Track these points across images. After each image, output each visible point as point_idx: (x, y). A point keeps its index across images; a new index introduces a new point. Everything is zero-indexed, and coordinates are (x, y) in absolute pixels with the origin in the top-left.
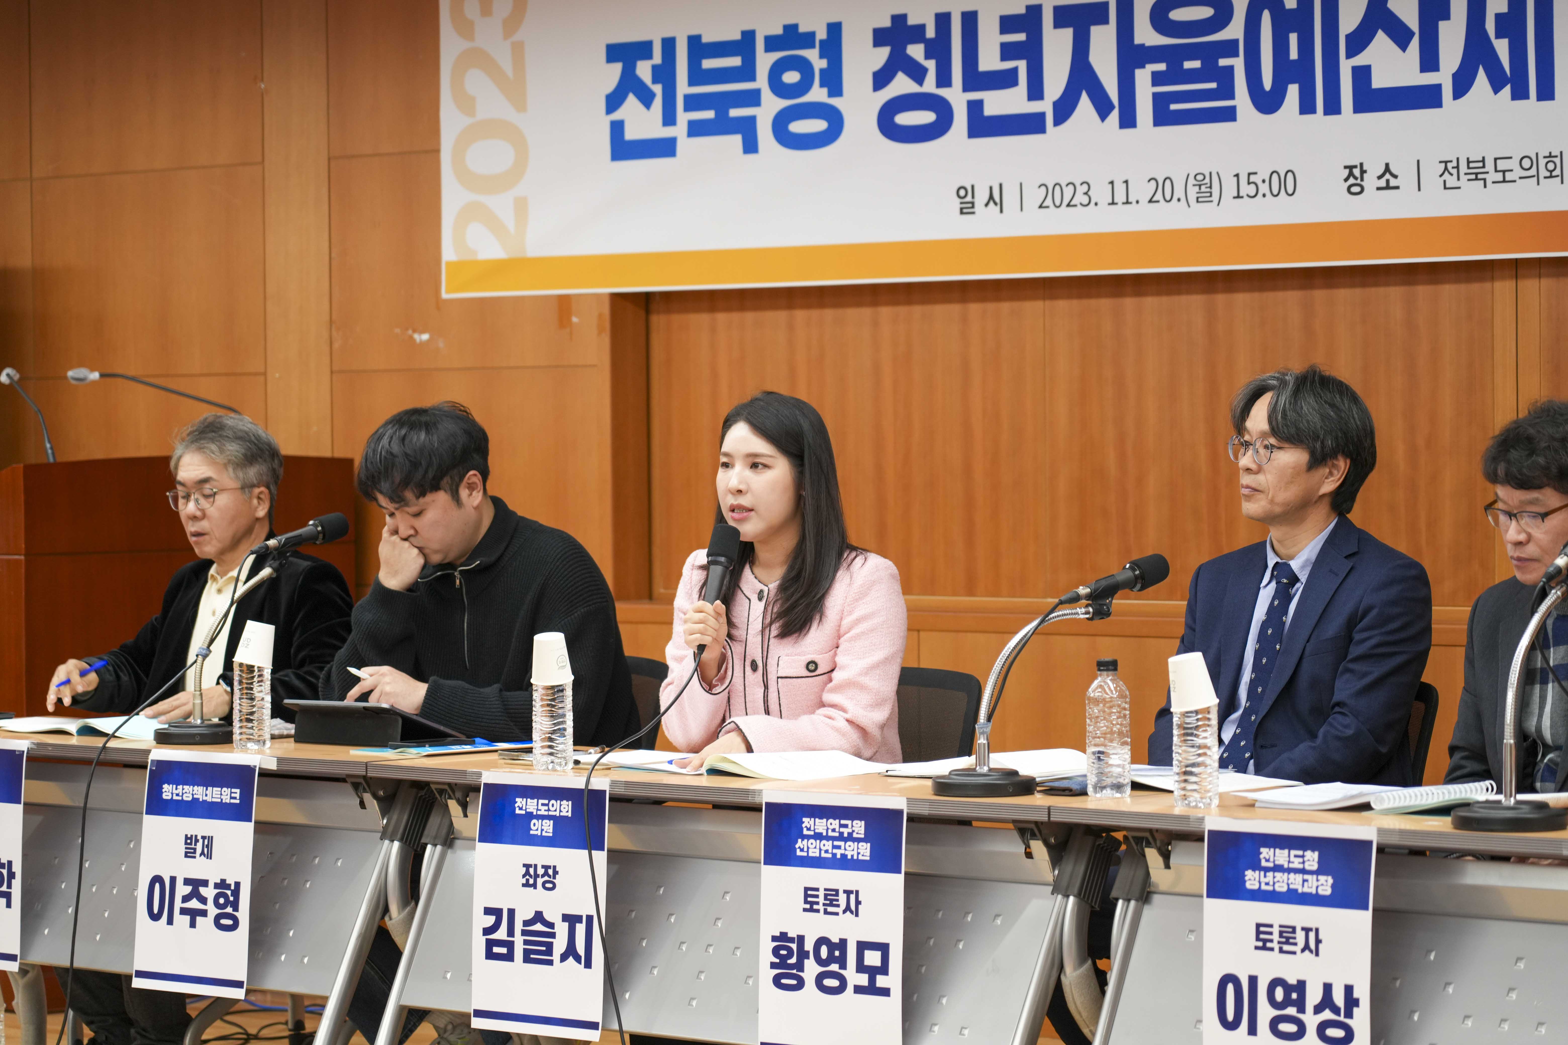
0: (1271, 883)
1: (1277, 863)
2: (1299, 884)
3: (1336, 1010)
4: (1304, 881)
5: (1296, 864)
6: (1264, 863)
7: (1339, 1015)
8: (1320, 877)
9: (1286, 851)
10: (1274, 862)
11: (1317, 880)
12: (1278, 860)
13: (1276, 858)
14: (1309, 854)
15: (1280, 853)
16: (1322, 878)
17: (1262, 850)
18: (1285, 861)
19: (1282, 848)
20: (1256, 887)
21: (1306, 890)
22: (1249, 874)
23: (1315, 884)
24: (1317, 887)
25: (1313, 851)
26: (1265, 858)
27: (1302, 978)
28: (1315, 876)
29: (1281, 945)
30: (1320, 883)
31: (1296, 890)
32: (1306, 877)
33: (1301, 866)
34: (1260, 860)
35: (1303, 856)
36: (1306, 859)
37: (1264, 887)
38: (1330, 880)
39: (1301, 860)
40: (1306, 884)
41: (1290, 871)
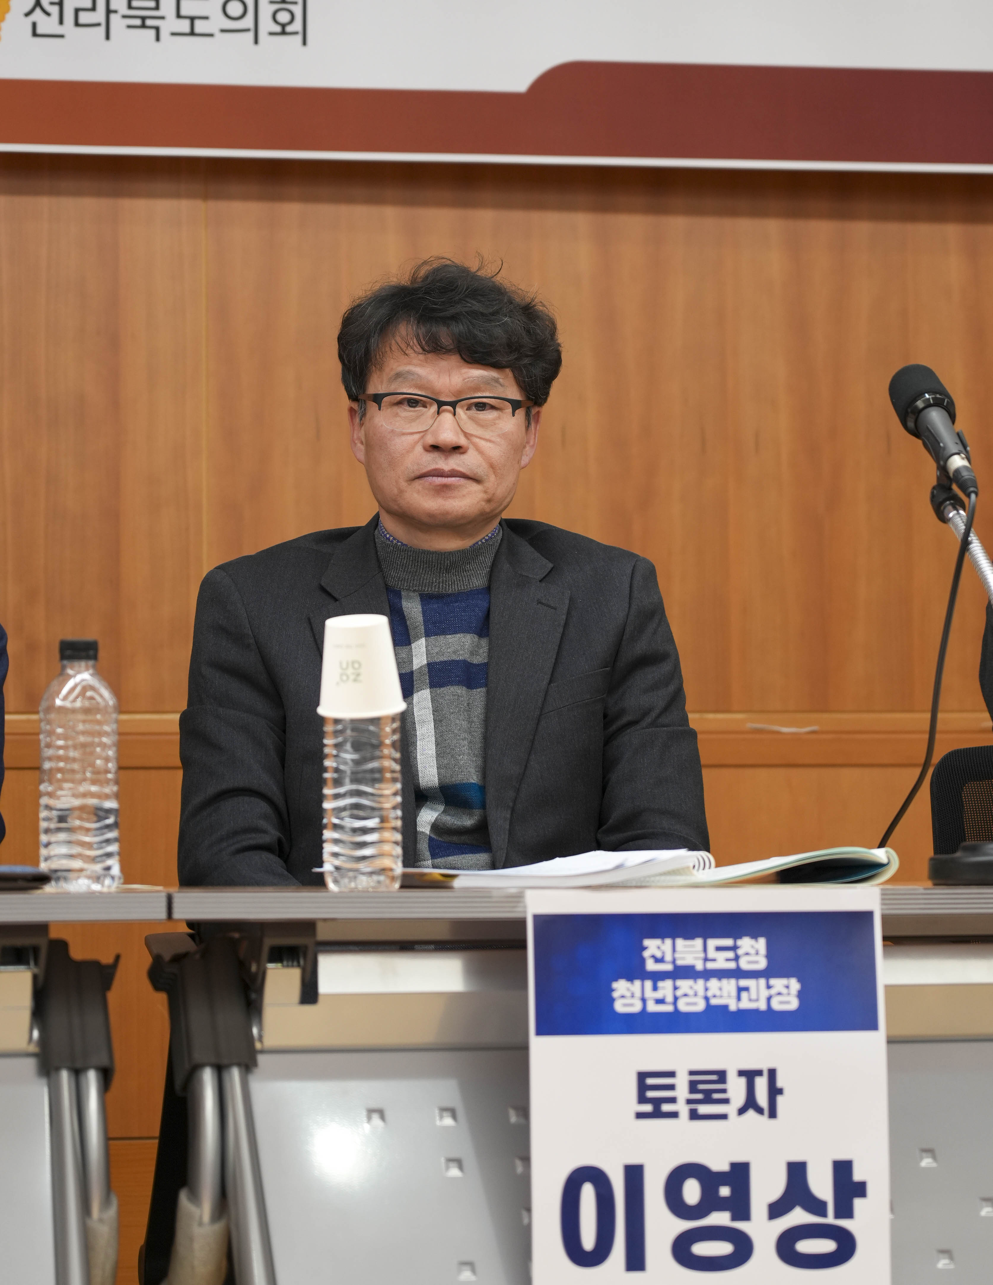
0: (670, 999)
1: (679, 963)
2: (729, 996)
3: (817, 1207)
4: (740, 990)
5: (722, 961)
6: (651, 966)
7: (824, 1214)
8: (773, 981)
9: (699, 942)
10: (674, 961)
11: (769, 987)
12: (683, 959)
13: (677, 955)
14: (746, 943)
15: (685, 946)
16: (778, 983)
17: (647, 942)
18: (696, 958)
19: (689, 936)
20: (637, 1007)
21: (745, 1004)
22: (621, 987)
23: (764, 993)
24: (769, 999)
25: (755, 937)
26: (653, 956)
27: (740, 1158)
28: (762, 981)
29: (693, 1106)
30: (773, 991)
31: (725, 1007)
32: (743, 983)
33: (732, 965)
34: (643, 961)
35: (734, 948)
36: (740, 952)
37: (652, 1007)
38: (795, 985)
39: (731, 955)
40: (744, 995)
41: (707, 974)
